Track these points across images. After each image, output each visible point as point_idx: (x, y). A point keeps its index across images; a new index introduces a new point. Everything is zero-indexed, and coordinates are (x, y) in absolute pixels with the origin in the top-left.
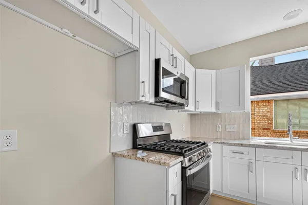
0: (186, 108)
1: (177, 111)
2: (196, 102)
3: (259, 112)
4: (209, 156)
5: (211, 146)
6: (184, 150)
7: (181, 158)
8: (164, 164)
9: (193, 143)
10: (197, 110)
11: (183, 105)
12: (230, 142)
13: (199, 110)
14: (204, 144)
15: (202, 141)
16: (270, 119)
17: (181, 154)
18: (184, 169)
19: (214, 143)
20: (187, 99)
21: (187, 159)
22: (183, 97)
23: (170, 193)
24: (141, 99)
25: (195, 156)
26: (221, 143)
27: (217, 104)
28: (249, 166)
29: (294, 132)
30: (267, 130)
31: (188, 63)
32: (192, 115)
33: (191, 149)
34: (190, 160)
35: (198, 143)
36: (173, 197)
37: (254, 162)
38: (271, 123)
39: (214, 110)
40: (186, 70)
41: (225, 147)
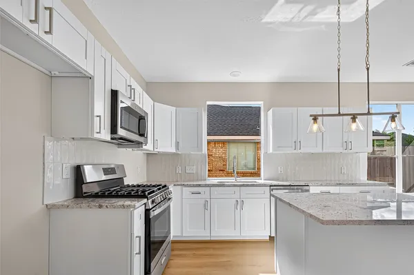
0: (144, 147)
1: (131, 149)
2: (154, 141)
3: (215, 154)
4: (169, 199)
5: (171, 188)
6: (147, 193)
7: (145, 200)
8: (129, 206)
9: (154, 186)
10: (155, 150)
11: (142, 143)
12: (189, 183)
13: (158, 150)
14: (165, 186)
15: (163, 184)
16: (224, 160)
17: (144, 197)
18: (147, 211)
19: (175, 185)
20: (147, 137)
21: (150, 201)
22: (142, 135)
23: (135, 235)
24: (96, 136)
25: (158, 198)
26: (181, 185)
27: (177, 144)
28: (205, 205)
29: (238, 173)
30: (223, 171)
31: (146, 95)
32: (149, 155)
33: (153, 192)
34: (153, 202)
35: (158, 186)
36: (138, 238)
37: (209, 200)
38: (226, 165)
39: (173, 150)
40: (145, 103)
41: (184, 188)
